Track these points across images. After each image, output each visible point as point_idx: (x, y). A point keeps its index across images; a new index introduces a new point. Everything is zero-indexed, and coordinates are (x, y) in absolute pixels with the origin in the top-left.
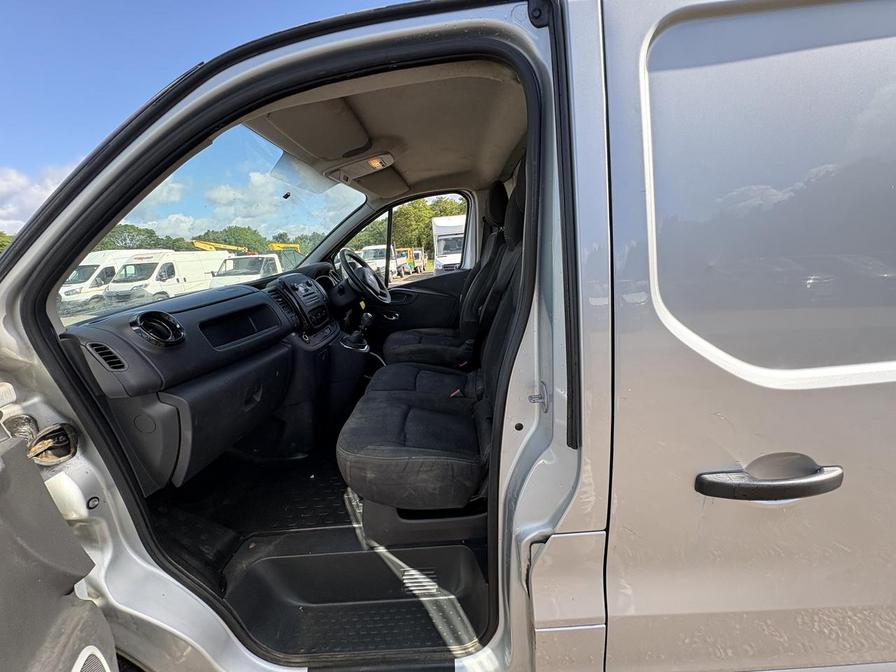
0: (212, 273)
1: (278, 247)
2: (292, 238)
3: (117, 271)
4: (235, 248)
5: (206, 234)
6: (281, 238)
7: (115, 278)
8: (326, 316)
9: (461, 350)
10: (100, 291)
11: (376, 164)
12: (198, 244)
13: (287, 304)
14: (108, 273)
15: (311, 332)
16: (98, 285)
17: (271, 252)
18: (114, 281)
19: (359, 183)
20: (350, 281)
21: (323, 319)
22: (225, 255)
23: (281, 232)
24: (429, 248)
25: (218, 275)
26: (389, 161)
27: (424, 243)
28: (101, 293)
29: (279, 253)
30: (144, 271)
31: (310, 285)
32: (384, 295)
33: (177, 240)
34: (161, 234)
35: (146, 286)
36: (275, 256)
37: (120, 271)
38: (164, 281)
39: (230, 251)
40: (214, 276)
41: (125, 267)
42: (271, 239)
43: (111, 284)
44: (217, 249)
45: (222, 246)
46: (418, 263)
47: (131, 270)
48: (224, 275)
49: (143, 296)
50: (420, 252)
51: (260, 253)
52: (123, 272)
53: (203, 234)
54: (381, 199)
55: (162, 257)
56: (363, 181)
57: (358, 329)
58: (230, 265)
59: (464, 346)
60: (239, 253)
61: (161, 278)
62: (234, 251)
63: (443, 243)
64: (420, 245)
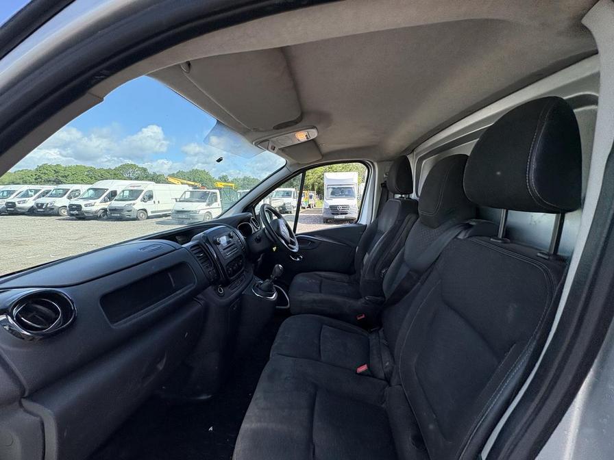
0: (176, 199)
1: (221, 185)
2: (230, 179)
3: (118, 193)
4: (193, 183)
5: (178, 173)
6: (224, 179)
7: (116, 198)
8: (242, 265)
9: (359, 303)
10: (106, 205)
11: (301, 137)
12: (171, 180)
13: (207, 258)
14: (113, 195)
15: (226, 283)
16: (105, 201)
17: (215, 189)
18: (116, 200)
19: (284, 151)
20: (266, 231)
21: (240, 268)
22: (186, 187)
23: (224, 174)
24: (320, 193)
25: (180, 201)
26: (314, 134)
27: (316, 188)
28: (106, 207)
29: (220, 189)
30: (134, 194)
31: (231, 237)
32: (293, 243)
33: (160, 175)
34: (150, 171)
35: (134, 204)
36: (217, 191)
37: (120, 193)
38: (145, 202)
39: (189, 185)
40: (177, 201)
41: (123, 191)
42: (217, 178)
43: (113, 201)
44: (182, 183)
45: (185, 182)
46: (311, 202)
47: (127, 193)
48: (183, 201)
49: (130, 211)
50: (313, 194)
51: (208, 189)
52: (122, 195)
53: (175, 173)
54: (299, 164)
55: (147, 186)
56: (287, 150)
57: (270, 278)
58: (188, 195)
59: (363, 300)
60: (195, 187)
61: (144, 200)
62: (192, 185)
63: (330, 190)
64: (313, 189)
